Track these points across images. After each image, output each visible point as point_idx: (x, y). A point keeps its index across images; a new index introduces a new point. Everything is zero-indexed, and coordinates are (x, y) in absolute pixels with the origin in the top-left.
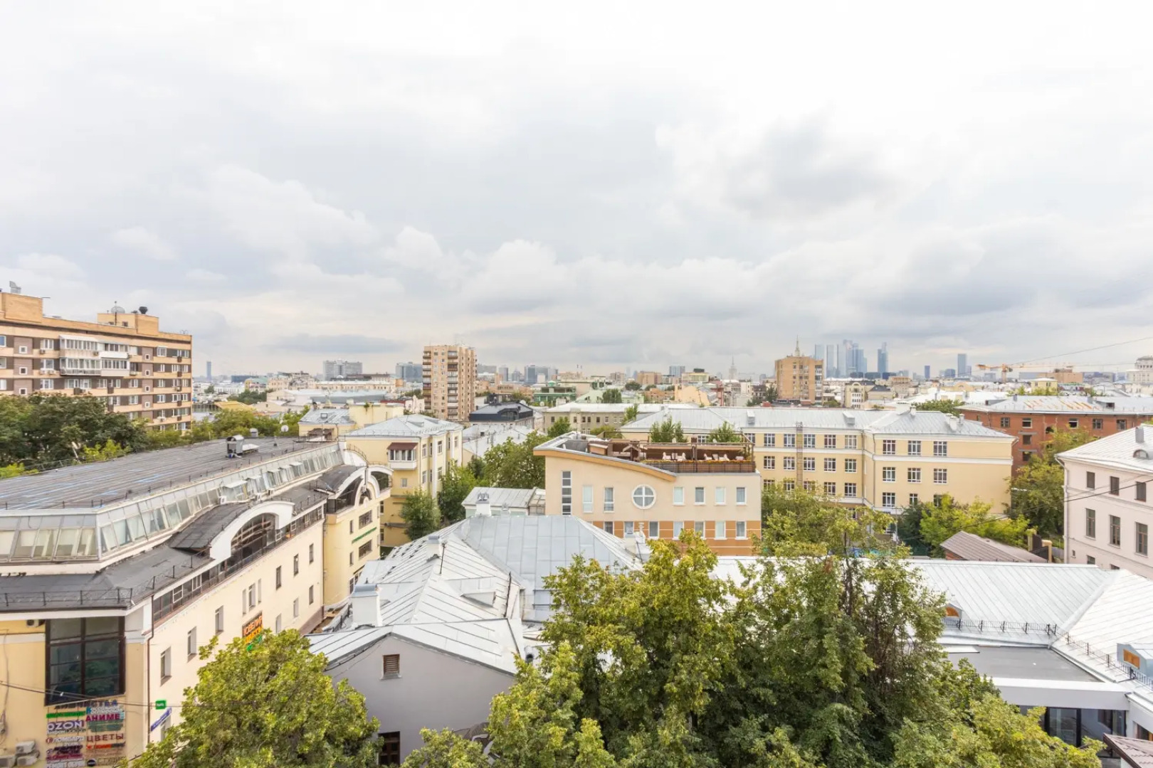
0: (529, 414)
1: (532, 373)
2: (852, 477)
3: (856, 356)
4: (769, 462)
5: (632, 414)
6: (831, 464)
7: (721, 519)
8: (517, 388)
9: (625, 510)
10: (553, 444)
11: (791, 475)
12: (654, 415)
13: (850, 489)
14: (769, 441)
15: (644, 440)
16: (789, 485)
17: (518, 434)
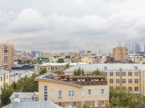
0: (33, 67)
1: (34, 53)
2: (137, 85)
3: (138, 47)
4: (111, 81)
5: (68, 66)
6: (130, 81)
7: (96, 100)
8: (29, 58)
9: (66, 98)
10: (41, 77)
11: (118, 85)
12: (75, 66)
13: (136, 89)
14: (111, 74)
15: (71, 75)
16: (118, 88)
17: (29, 74)
